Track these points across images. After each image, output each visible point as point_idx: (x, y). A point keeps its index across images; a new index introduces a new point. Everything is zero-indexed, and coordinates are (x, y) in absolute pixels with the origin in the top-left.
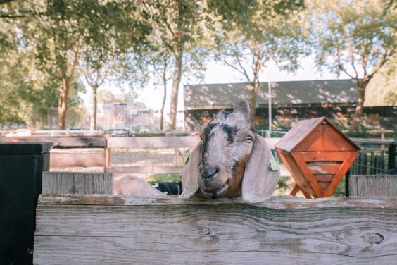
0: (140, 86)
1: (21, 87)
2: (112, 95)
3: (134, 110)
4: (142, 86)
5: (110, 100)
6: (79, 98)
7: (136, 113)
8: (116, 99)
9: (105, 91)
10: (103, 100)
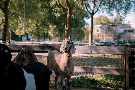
0: (124, 12)
1: (50, 15)
2: (108, 20)
3: (121, 29)
4: (126, 12)
5: (106, 22)
6: (84, 22)
7: (123, 32)
8: (110, 22)
9: (103, 16)
10: (102, 23)
